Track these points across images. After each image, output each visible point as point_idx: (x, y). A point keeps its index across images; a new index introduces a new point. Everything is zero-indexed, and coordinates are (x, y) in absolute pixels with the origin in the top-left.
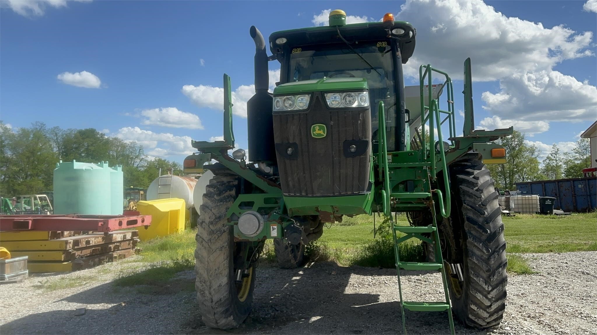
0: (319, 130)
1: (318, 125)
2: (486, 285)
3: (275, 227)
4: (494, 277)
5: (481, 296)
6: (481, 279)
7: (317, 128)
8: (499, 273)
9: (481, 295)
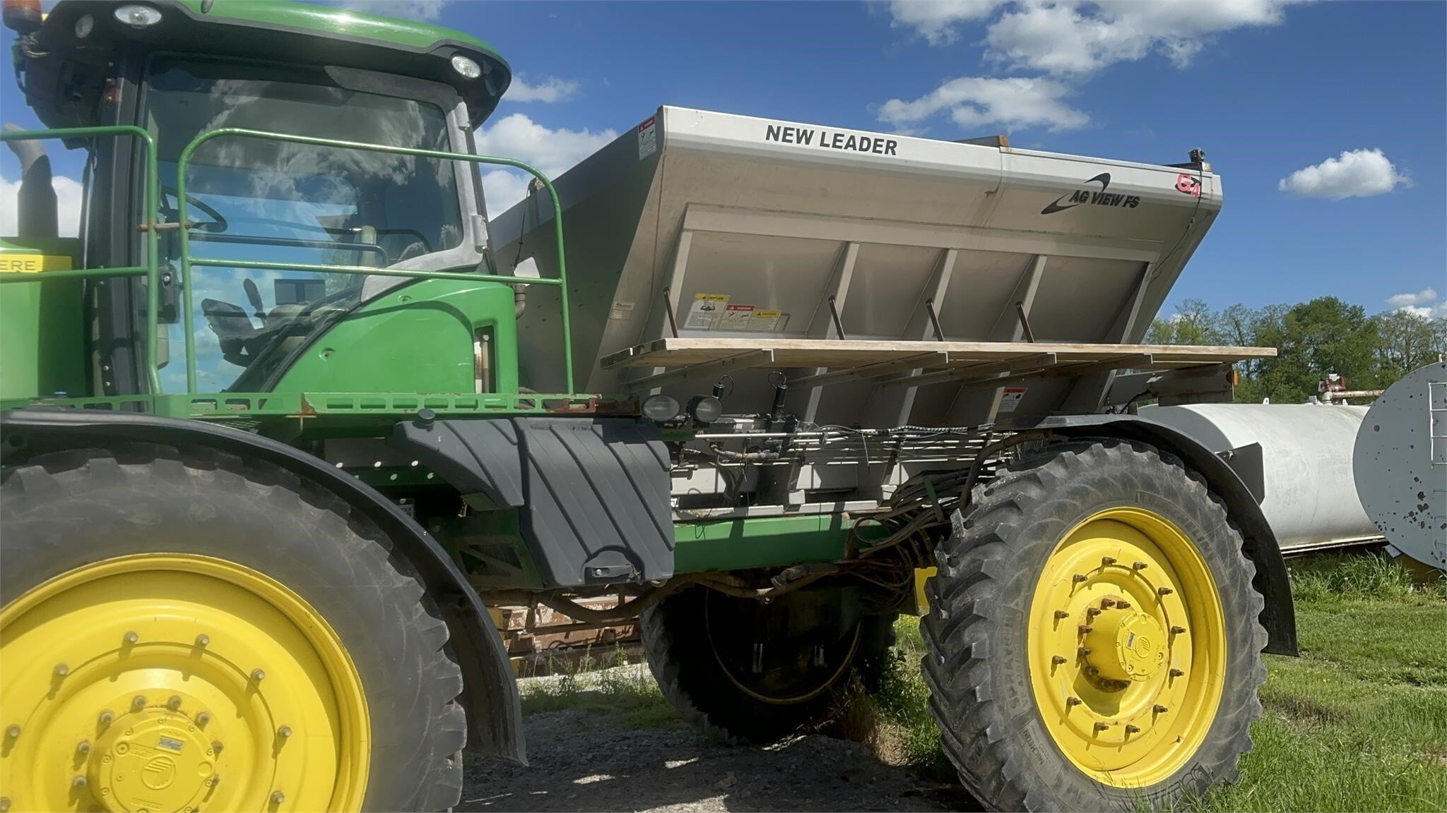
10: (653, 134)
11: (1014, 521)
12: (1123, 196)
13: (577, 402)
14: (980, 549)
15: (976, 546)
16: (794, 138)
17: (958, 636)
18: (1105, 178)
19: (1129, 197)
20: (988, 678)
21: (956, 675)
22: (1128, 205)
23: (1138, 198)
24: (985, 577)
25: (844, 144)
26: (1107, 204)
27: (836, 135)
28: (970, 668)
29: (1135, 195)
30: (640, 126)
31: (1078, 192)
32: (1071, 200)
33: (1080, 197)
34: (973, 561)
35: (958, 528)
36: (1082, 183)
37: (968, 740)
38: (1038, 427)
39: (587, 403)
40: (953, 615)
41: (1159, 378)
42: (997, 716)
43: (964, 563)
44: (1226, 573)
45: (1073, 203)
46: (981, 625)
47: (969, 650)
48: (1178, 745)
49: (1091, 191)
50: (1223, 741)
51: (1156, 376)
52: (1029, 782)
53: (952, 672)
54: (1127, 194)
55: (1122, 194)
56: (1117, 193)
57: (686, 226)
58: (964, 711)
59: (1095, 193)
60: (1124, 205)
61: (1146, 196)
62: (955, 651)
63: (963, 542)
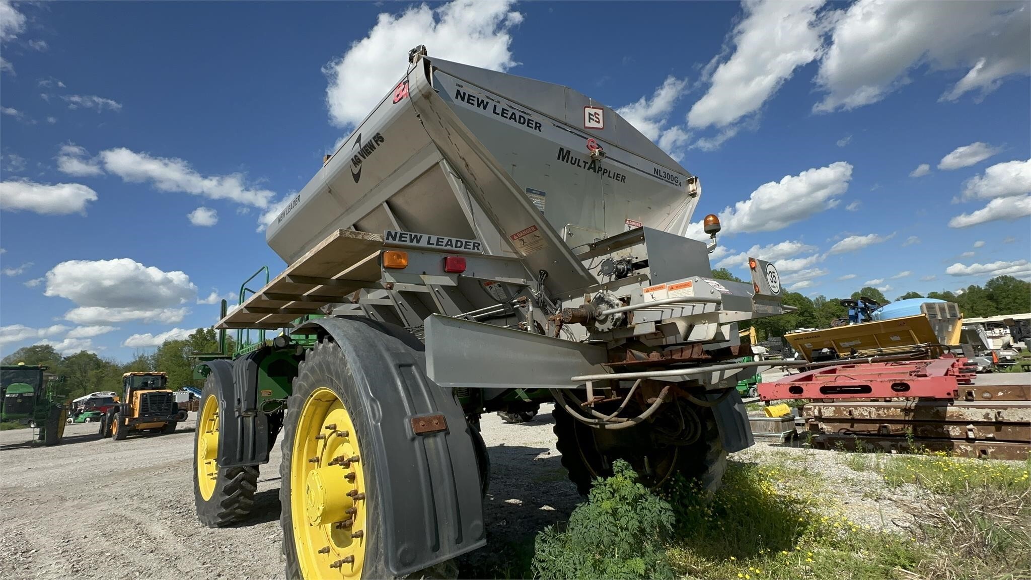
12: (371, 141)
18: (359, 138)
19: (374, 138)
22: (379, 142)
23: (378, 134)
26: (370, 153)
29: (375, 134)
31: (352, 159)
32: (356, 167)
33: (356, 161)
36: (350, 154)
45: (359, 167)
49: (356, 153)
54: (371, 138)
55: (369, 140)
56: (367, 142)
59: (359, 153)
60: (379, 145)
61: (380, 128)
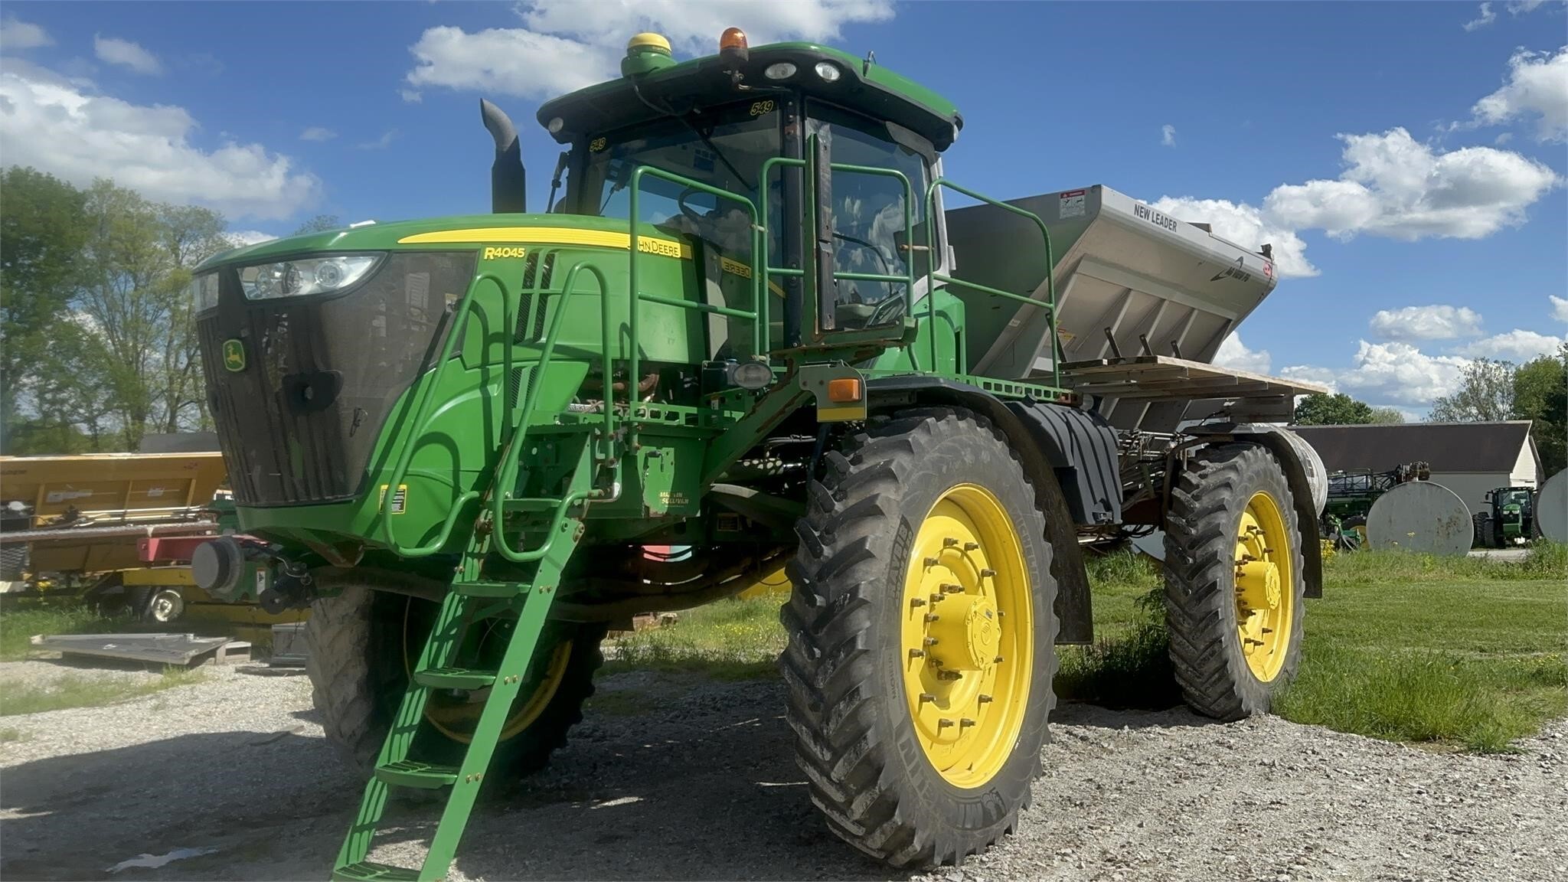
0: (234, 353)
1: (232, 343)
2: (815, 744)
3: (263, 573)
4: (828, 725)
5: (818, 775)
6: (804, 728)
7: (231, 349)
8: (840, 716)
9: (815, 772)
10: (1083, 203)
11: (1226, 495)
12: (1245, 273)
13: (1064, 394)
14: (1212, 515)
15: (1209, 514)
16: (1143, 214)
17: (1204, 575)
18: (1241, 259)
19: (1247, 274)
20: (1222, 604)
21: (1203, 601)
22: (1244, 279)
23: (1250, 275)
24: (1221, 534)
25: (1159, 221)
27: (1158, 215)
28: (1213, 596)
29: (1250, 273)
30: (1062, 195)
31: (1231, 268)
32: (1226, 272)
33: (1230, 271)
34: (1209, 523)
35: (1188, 501)
36: (1234, 262)
37: (1202, 647)
38: (1232, 432)
39: (1066, 395)
40: (1198, 561)
41: (1233, 403)
42: (1226, 630)
43: (1201, 524)
44: (1293, 539)
45: (1225, 276)
46: (1219, 567)
47: (1215, 583)
48: (1272, 655)
50: (1294, 653)
51: (1230, 401)
52: (1236, 677)
53: (1199, 600)
54: (1247, 272)
56: (1244, 271)
57: (1078, 270)
58: (1206, 627)
59: (1237, 269)
61: (1253, 275)
62: (1200, 585)
63: (1196, 510)
